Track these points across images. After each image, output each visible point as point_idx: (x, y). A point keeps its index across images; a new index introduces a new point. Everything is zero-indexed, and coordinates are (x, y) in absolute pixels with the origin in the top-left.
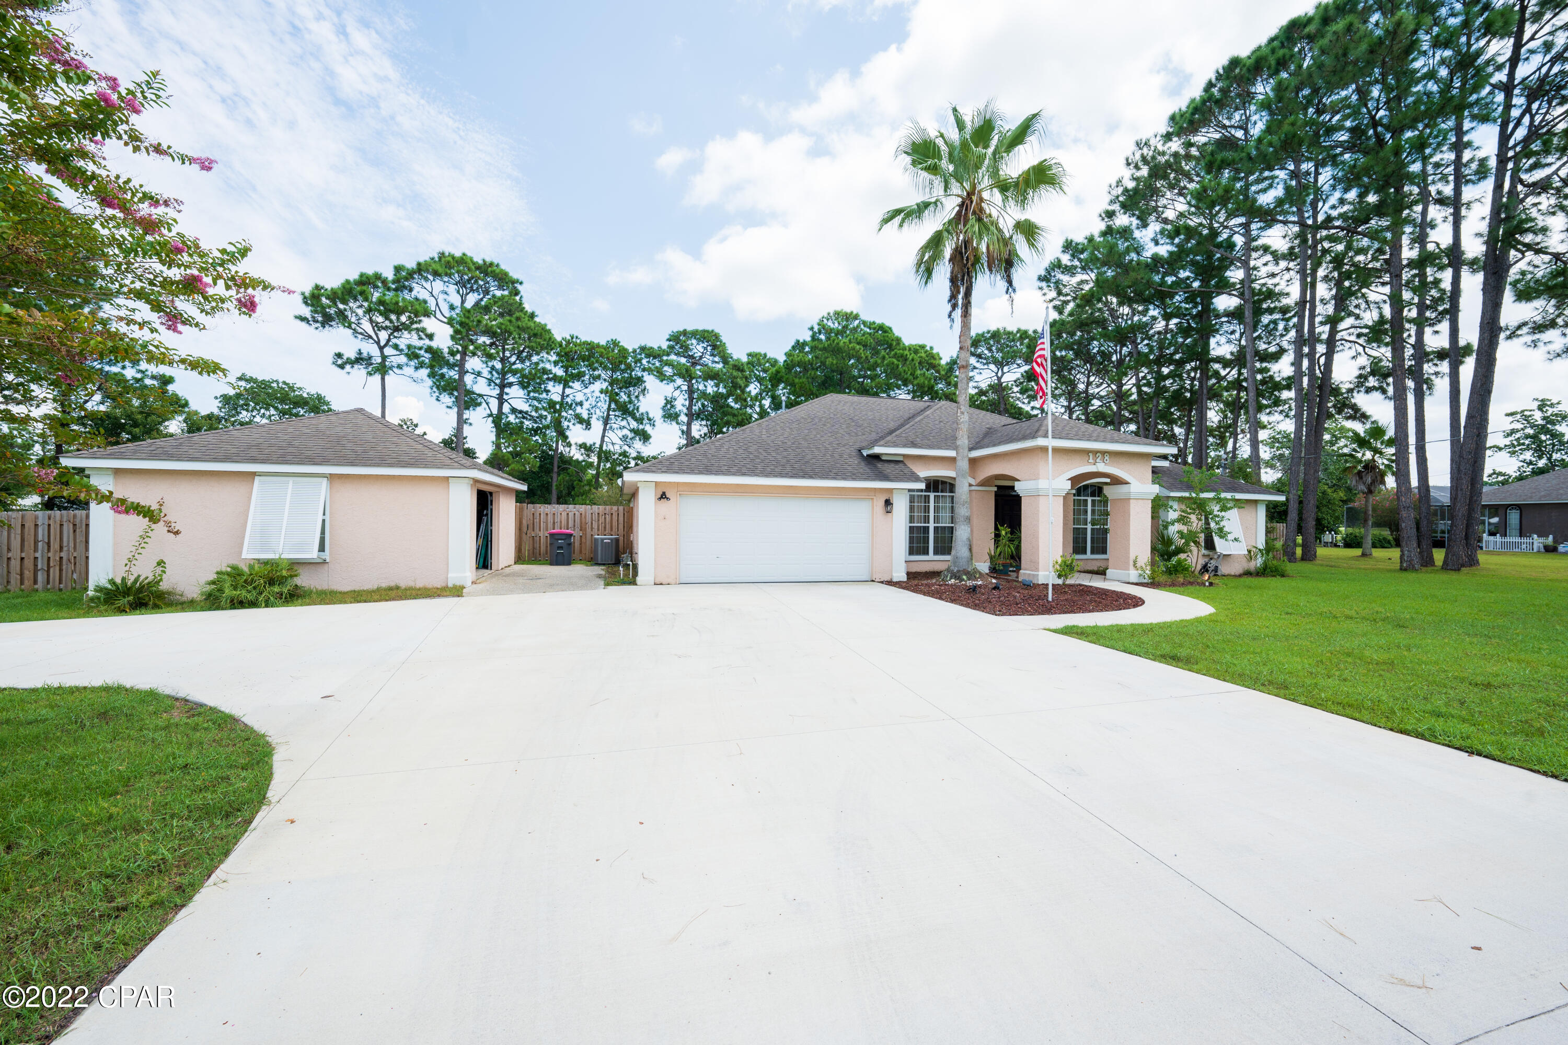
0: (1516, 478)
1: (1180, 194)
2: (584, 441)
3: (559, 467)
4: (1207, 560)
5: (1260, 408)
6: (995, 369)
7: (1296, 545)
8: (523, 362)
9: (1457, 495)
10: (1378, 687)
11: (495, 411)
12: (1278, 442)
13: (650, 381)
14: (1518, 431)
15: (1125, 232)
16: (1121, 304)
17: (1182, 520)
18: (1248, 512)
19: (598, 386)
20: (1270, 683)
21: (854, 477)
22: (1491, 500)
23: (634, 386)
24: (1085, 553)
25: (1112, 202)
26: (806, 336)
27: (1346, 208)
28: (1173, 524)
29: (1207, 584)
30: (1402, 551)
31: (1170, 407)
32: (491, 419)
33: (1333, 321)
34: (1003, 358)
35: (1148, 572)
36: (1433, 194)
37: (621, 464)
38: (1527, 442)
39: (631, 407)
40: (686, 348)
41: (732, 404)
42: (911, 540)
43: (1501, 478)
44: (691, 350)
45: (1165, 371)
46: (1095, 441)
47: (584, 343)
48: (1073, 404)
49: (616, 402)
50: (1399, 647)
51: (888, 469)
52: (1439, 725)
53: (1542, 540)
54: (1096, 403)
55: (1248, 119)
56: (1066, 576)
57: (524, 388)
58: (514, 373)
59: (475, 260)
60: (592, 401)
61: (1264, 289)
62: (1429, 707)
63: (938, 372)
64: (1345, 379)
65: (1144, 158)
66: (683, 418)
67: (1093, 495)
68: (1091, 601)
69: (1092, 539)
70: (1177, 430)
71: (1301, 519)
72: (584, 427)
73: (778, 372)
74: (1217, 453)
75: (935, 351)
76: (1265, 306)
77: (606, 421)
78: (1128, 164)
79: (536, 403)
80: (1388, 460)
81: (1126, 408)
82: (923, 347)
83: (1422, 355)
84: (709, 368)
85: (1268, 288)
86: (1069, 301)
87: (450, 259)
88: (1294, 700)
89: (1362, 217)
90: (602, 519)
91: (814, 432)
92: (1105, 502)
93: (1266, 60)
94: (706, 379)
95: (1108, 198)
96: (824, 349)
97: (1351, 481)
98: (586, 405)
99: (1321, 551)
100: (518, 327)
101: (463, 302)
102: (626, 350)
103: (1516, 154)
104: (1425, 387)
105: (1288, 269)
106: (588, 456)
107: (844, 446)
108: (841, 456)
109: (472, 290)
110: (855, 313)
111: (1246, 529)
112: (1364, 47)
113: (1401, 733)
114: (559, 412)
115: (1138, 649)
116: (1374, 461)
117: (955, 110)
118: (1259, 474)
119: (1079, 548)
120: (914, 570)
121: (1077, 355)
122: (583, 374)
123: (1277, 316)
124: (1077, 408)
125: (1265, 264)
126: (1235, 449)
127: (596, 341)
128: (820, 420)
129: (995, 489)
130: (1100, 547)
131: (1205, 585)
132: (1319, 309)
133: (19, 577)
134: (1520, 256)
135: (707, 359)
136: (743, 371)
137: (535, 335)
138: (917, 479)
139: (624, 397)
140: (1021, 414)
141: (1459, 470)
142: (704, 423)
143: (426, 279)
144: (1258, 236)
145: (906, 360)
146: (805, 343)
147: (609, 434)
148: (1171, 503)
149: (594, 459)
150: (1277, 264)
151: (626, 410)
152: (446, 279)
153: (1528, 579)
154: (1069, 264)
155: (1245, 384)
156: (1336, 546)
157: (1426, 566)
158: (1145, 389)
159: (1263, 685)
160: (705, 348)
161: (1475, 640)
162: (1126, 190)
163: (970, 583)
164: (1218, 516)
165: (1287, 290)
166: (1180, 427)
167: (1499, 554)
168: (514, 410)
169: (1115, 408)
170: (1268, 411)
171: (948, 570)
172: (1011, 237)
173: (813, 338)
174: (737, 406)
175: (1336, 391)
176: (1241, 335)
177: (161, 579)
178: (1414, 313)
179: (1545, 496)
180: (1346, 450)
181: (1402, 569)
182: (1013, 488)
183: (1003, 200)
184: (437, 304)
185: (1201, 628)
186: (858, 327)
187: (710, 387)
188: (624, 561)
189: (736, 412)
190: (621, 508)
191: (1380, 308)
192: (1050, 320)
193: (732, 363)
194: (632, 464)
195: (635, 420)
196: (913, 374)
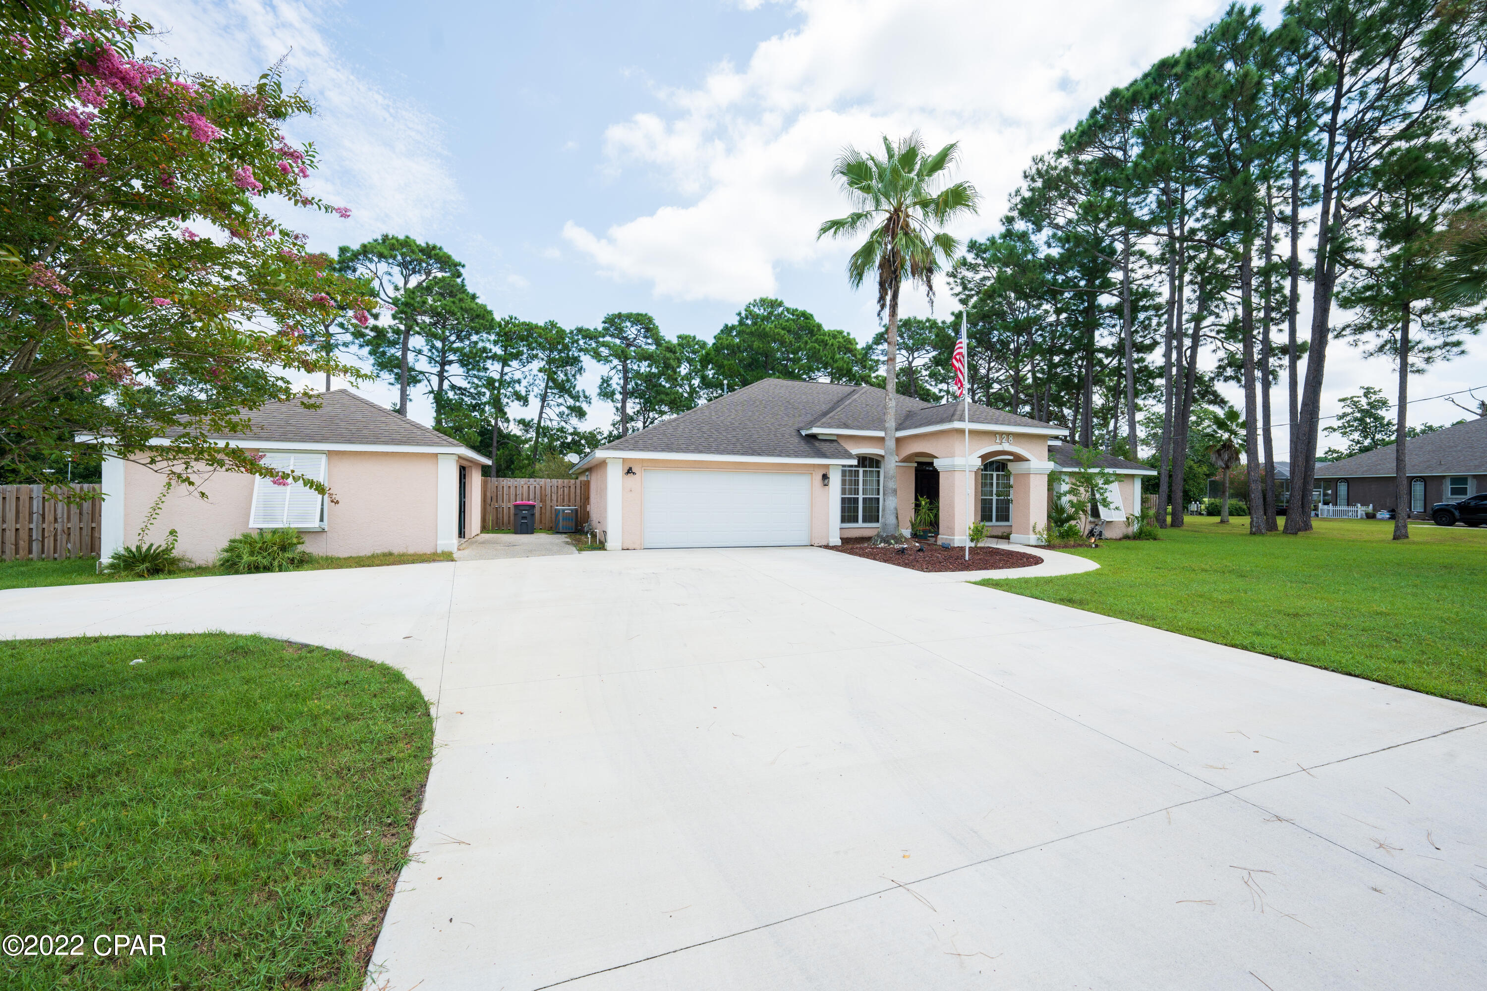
0: (1347, 455)
1: (1070, 203)
2: (523, 417)
3: (498, 442)
4: (1093, 526)
5: (1136, 394)
6: (906, 354)
7: (1166, 514)
8: (462, 341)
9: (1294, 470)
10: (1219, 617)
11: (436, 388)
12: (1153, 422)
13: (587, 360)
14: (1348, 414)
15: (1023, 237)
16: (1017, 299)
17: (1072, 491)
18: (1127, 485)
19: (536, 365)
20: (1142, 616)
21: (797, 455)
22: (1325, 475)
23: (572, 365)
24: (991, 520)
25: (1011, 209)
26: (734, 321)
27: (1207, 221)
28: (1065, 495)
30: (1252, 518)
31: (1060, 392)
32: (432, 395)
33: (1197, 319)
34: (913, 344)
35: (1045, 536)
36: (1276, 214)
37: (558, 439)
38: (1355, 424)
39: (567, 385)
40: (621, 330)
41: (663, 383)
42: (843, 510)
43: (1335, 455)
44: (625, 332)
45: (1056, 359)
46: (1002, 424)
47: (522, 324)
48: (975, 386)
49: (554, 381)
50: (1238, 591)
51: (825, 447)
52: (1257, 640)
53: (1364, 508)
54: (996, 386)
55: (1126, 141)
56: (977, 540)
57: (463, 365)
58: (455, 351)
59: (418, 243)
60: (530, 379)
61: (1140, 290)
62: (1253, 629)
63: (855, 356)
64: (1207, 369)
65: (1039, 172)
66: (618, 397)
67: (998, 470)
68: (1000, 560)
69: (997, 508)
70: (1066, 411)
71: (1170, 491)
72: (522, 403)
73: (708, 354)
74: (1101, 432)
75: (851, 337)
76: (1141, 304)
77: (544, 398)
78: (1026, 177)
79: (476, 381)
80: (1241, 440)
81: (1022, 392)
82: (841, 333)
83: (1269, 350)
84: (643, 349)
85: (1143, 288)
86: (973, 295)
87: (394, 241)
88: (1159, 628)
89: (1220, 231)
90: (560, 492)
91: (757, 414)
92: (1008, 476)
93: (1141, 94)
94: (640, 360)
95: (1008, 205)
96: (752, 333)
97: (1213, 458)
98: (524, 383)
99: (1187, 519)
100: (462, 308)
101: (406, 283)
102: (564, 331)
103: (1340, 185)
104: (1271, 377)
105: (1160, 272)
106: (527, 431)
107: (784, 426)
108: (783, 435)
109: (414, 272)
110: (779, 300)
111: (1125, 500)
112: (1219, 91)
114: (499, 389)
115: (1042, 595)
116: (1231, 441)
117: (885, 139)
118: (1136, 452)
119: (985, 515)
120: (845, 536)
121: (980, 343)
122: (522, 353)
123: (1152, 312)
124: (978, 391)
125: (1141, 267)
126: (1116, 428)
127: (534, 322)
128: (761, 402)
129: (916, 465)
130: (1004, 515)
131: (1090, 546)
132: (1186, 307)
133: (13, 547)
134: (1343, 269)
135: (641, 341)
136: (675, 353)
137: (478, 316)
138: (849, 456)
139: (561, 376)
140: (928, 395)
141: (1296, 450)
142: (637, 401)
143: (371, 261)
144: (1135, 244)
145: (826, 345)
146: (733, 328)
147: (547, 410)
148: (1063, 477)
149: (532, 434)
150: (1151, 267)
151: (564, 389)
152: (391, 261)
153: (1349, 541)
154: (973, 262)
155: (1124, 372)
156: (1200, 514)
157: (1271, 531)
158: (1039, 375)
159: (1137, 618)
160: (639, 331)
161: (1294, 585)
162: (1024, 199)
163: (897, 546)
164: (1102, 488)
165: (1159, 290)
166: (1070, 408)
167: (1330, 520)
168: (453, 387)
169: (1012, 391)
170: (1143, 396)
171: (878, 535)
172: (931, 248)
173: (741, 323)
174: (668, 385)
175: (1199, 379)
176: (1122, 328)
177: (173, 548)
178: (1262, 314)
179: (1366, 471)
180: (1209, 430)
181: (1252, 533)
182: (932, 464)
183: (924, 215)
184: (381, 283)
185: (1090, 579)
186: (782, 313)
187: (644, 367)
188: (586, 529)
189: (669, 391)
190: (578, 481)
191: (1235, 309)
192: (956, 311)
193: (664, 345)
194: (569, 439)
195: (572, 398)
196: (832, 358)
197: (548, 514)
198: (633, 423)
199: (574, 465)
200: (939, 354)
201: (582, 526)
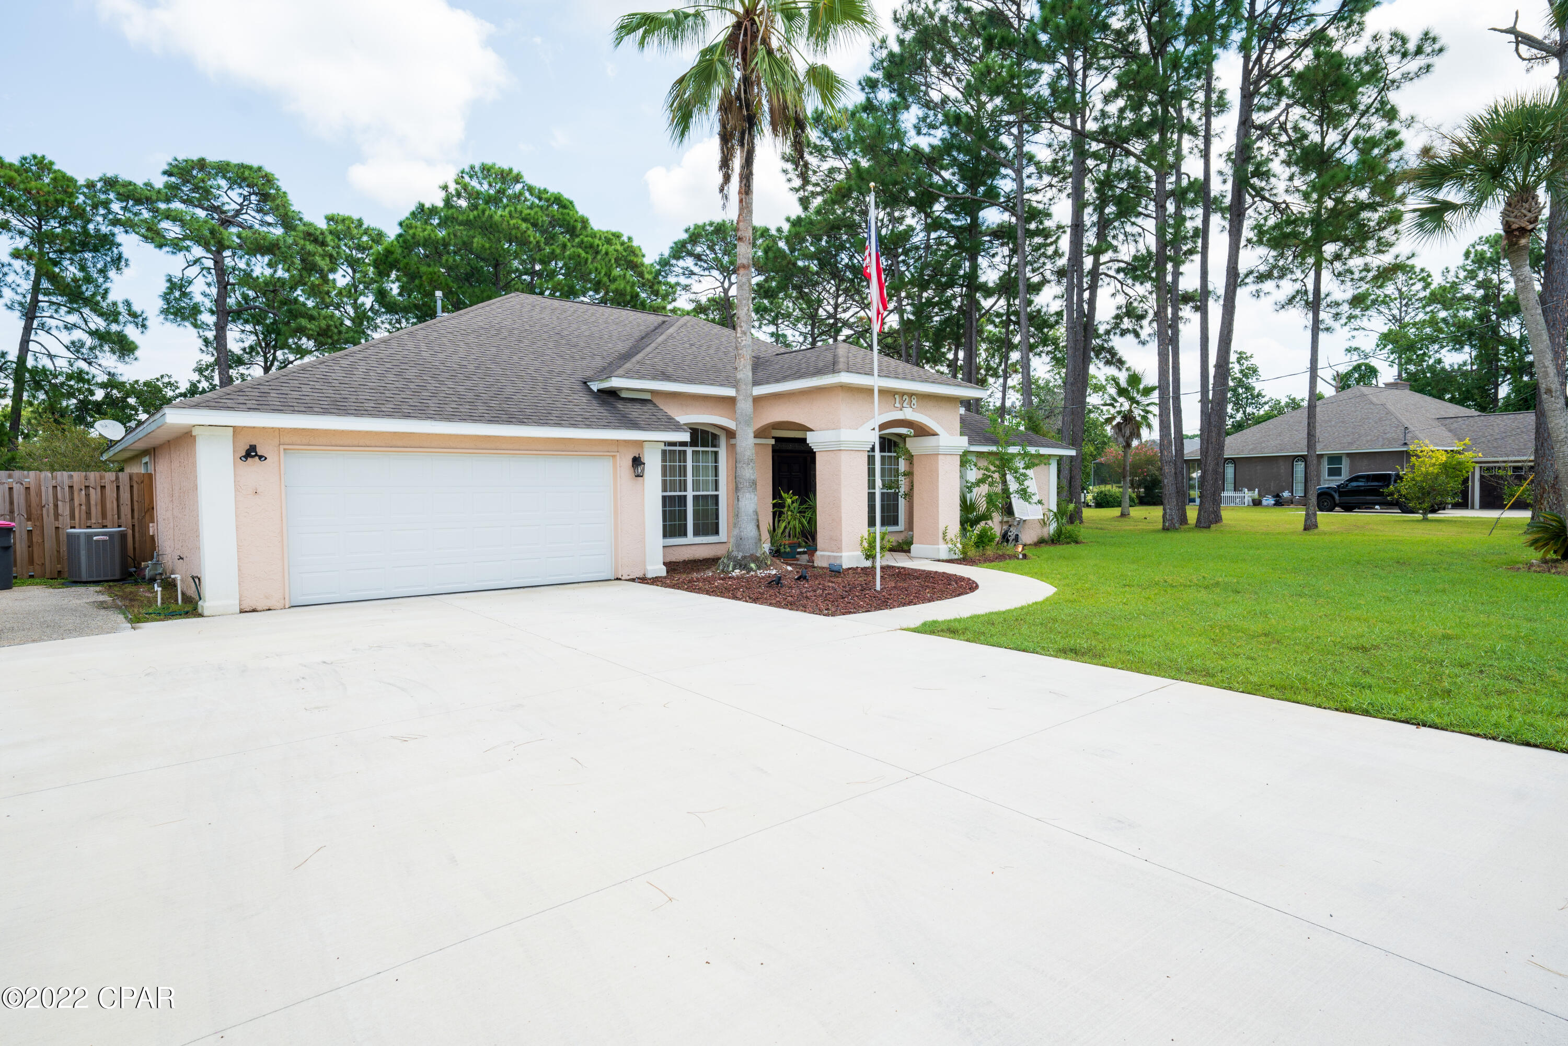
4: (1005, 527)
6: (720, 277)
9: (1207, 448)
13: (131, 243)
17: (984, 480)
18: (1042, 470)
21: (589, 424)
23: (96, 250)
25: (875, 68)
26: (436, 199)
29: (1021, 556)
30: (1164, 510)
33: (1096, 252)
34: (730, 262)
35: (959, 545)
37: (70, 395)
39: (88, 290)
40: (206, 192)
41: (301, 299)
42: (665, 516)
44: (217, 198)
46: (900, 379)
49: (53, 278)
51: (635, 411)
53: (1250, 494)
63: (641, 274)
64: (1104, 319)
65: (912, 15)
66: (208, 318)
69: (882, 506)
73: (388, 252)
75: (635, 244)
77: (30, 311)
78: (896, 20)
80: (1144, 411)
82: (618, 236)
84: (256, 233)
85: (1032, 205)
86: (816, 194)
90: (79, 498)
91: (507, 351)
94: (251, 253)
95: (870, 61)
96: (468, 223)
102: (71, 180)
105: (1051, 186)
107: (559, 374)
108: (559, 390)
111: (1042, 490)
113: (1346, 711)
120: (673, 559)
121: (822, 265)
125: (1030, 177)
128: (511, 332)
129: (773, 442)
130: (892, 516)
131: (1018, 558)
134: (1252, 201)
135: (251, 217)
136: (323, 244)
138: (677, 427)
139: (70, 270)
142: (249, 327)
144: (1027, 141)
145: (597, 253)
146: (433, 211)
148: (975, 460)
150: (1041, 177)
151: (79, 295)
154: (818, 142)
156: (1091, 506)
157: (1182, 525)
160: (246, 198)
162: (891, 55)
163: (761, 573)
167: (1231, 509)
171: (725, 556)
173: (448, 202)
174: (311, 303)
175: (1096, 332)
179: (1252, 450)
181: (1165, 529)
182: (804, 440)
186: (521, 194)
187: (260, 267)
188: (148, 573)
189: (315, 313)
190: (124, 477)
191: (1136, 242)
192: (793, 217)
193: (301, 227)
194: (99, 395)
195: (101, 315)
196: (608, 275)
197: (49, 544)
198: (242, 369)
199: (112, 443)
200: (766, 281)
201: (138, 566)
